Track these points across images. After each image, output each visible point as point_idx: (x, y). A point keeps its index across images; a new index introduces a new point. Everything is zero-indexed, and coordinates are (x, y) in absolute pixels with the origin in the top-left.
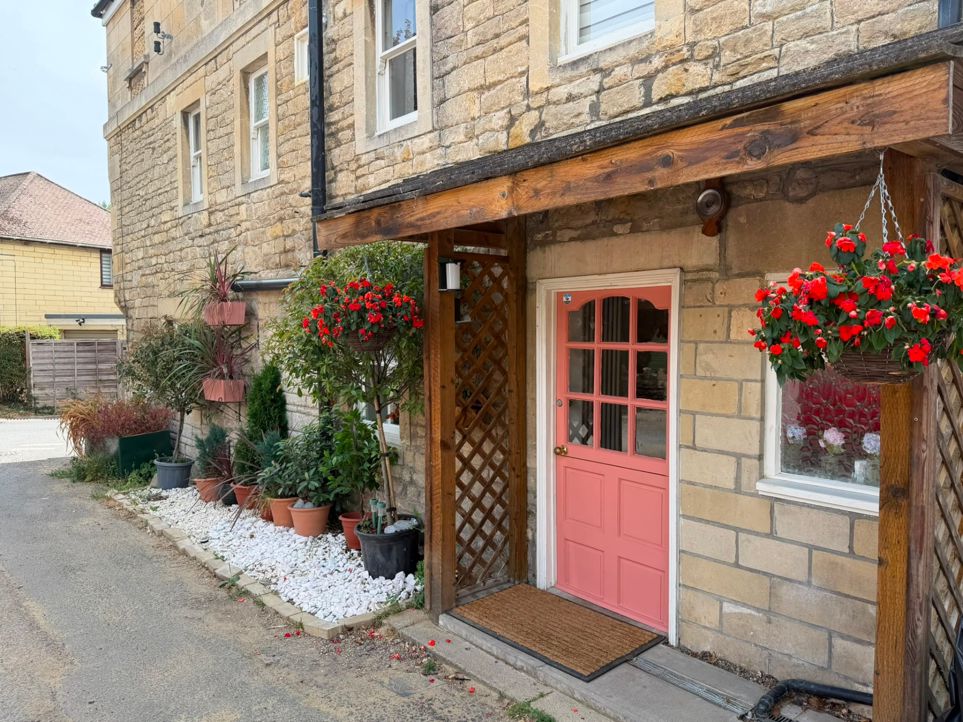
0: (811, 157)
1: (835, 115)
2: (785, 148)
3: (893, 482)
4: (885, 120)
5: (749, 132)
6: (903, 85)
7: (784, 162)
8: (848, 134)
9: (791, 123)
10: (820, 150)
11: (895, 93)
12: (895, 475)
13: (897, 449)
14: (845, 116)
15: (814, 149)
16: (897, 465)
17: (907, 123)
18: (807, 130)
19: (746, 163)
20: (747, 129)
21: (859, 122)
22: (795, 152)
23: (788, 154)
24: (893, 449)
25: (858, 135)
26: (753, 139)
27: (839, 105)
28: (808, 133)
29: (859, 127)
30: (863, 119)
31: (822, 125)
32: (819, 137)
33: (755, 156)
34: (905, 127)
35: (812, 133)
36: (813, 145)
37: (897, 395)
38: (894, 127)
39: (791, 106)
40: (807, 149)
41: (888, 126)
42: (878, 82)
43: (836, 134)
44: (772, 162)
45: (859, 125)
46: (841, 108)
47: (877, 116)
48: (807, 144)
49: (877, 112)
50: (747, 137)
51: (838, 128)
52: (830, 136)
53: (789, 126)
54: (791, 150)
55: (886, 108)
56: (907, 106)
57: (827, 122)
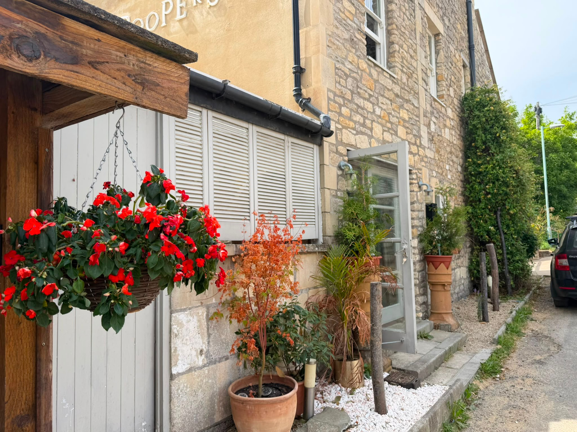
0: (90, 88)
1: (114, 60)
2: (64, 65)
3: (18, 411)
4: (152, 87)
5: (19, 22)
6: (165, 67)
7: (61, 80)
8: (124, 83)
9: (72, 42)
10: (99, 86)
11: (159, 70)
12: (19, 404)
13: (22, 378)
14: (123, 66)
15: (94, 81)
16: (22, 393)
17: (166, 98)
18: (88, 59)
19: (9, 57)
20: (18, 18)
21: (134, 78)
22: (74, 75)
23: (67, 73)
24: (18, 380)
25: (132, 88)
26: (24, 34)
27: (118, 54)
28: (90, 63)
29: (133, 82)
30: (137, 77)
31: (103, 62)
32: (99, 72)
33: (24, 55)
34: (163, 100)
35: (93, 65)
36: (93, 77)
37: (22, 326)
38: (157, 96)
39: (73, 26)
40: (87, 78)
41: (153, 93)
42: (149, 54)
43: (115, 78)
44: (46, 73)
45: (133, 80)
46: (121, 57)
47: (147, 81)
48: (88, 74)
49: (147, 77)
50: (16, 27)
51: (117, 73)
52: (109, 77)
53: (70, 45)
54: (71, 71)
55: (153, 78)
56: (166, 85)
57: (107, 62)
